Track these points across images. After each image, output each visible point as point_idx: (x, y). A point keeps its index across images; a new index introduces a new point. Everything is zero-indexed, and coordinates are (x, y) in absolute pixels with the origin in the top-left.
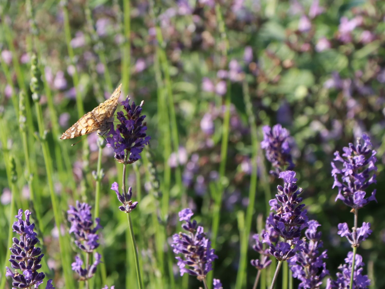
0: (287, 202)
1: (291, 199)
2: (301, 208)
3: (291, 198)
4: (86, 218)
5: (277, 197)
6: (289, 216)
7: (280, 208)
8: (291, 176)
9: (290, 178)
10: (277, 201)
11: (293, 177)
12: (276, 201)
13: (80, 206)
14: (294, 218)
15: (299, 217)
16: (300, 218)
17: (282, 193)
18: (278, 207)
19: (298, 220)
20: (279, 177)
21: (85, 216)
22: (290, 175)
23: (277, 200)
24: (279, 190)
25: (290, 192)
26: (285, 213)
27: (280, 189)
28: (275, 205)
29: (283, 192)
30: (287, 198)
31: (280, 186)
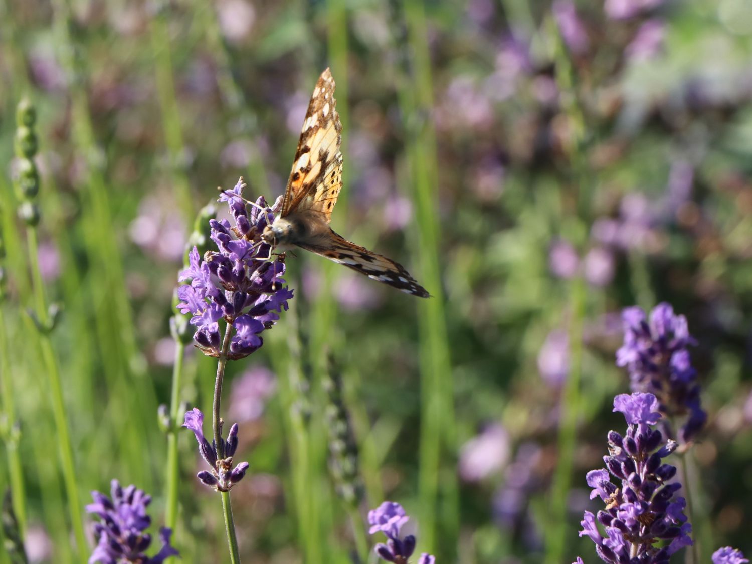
0: (632, 475)
1: (645, 469)
2: (671, 495)
3: (643, 466)
4: (134, 526)
5: (607, 462)
6: (636, 512)
7: (614, 493)
8: (644, 406)
9: (641, 411)
10: (608, 474)
11: (649, 409)
12: (604, 476)
13: (120, 493)
14: (649, 520)
15: (664, 518)
16: (667, 520)
17: (618, 450)
18: (610, 490)
19: (661, 524)
20: (614, 410)
21: (131, 521)
22: (642, 403)
23: (608, 470)
24: (611, 443)
25: (639, 448)
26: (626, 504)
27: (613, 441)
28: (602, 485)
29: (622, 448)
30: (633, 465)
31: (615, 432)
